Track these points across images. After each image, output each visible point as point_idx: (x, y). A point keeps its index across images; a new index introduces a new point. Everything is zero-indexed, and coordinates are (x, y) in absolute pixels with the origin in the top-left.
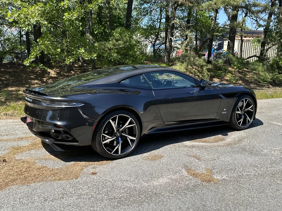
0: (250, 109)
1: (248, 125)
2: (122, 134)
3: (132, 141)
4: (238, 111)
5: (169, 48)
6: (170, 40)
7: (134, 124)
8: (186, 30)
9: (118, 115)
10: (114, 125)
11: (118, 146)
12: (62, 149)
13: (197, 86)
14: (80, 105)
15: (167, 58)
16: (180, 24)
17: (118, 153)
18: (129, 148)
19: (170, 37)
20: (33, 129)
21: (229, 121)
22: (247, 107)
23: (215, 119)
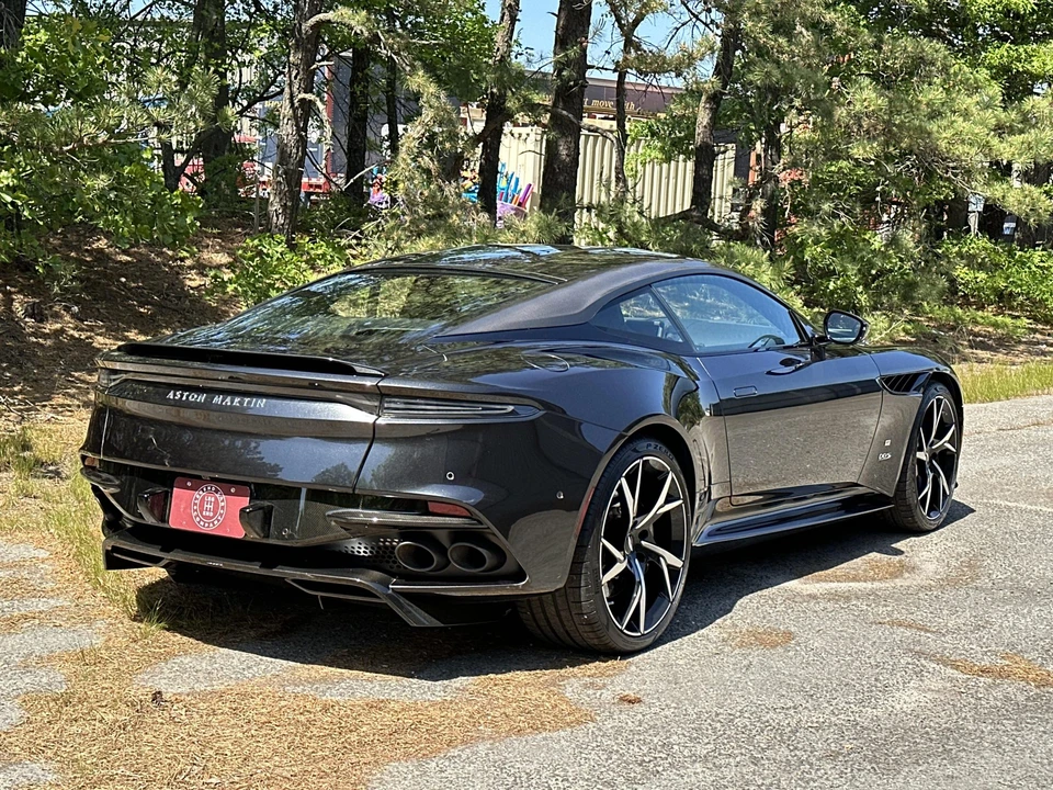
0: (949, 442)
1: (943, 513)
2: (643, 542)
3: (674, 571)
4: (921, 449)
5: (294, 151)
6: (300, 111)
7: (679, 499)
8: (408, 68)
9: (642, 457)
10: (632, 504)
11: (640, 597)
12: (433, 619)
13: (802, 340)
14: (531, 413)
15: (285, 207)
16: (366, 34)
17: (639, 627)
18: (664, 605)
19: (300, 96)
20: (271, 541)
21: (895, 494)
22: (940, 436)
23: (856, 485)
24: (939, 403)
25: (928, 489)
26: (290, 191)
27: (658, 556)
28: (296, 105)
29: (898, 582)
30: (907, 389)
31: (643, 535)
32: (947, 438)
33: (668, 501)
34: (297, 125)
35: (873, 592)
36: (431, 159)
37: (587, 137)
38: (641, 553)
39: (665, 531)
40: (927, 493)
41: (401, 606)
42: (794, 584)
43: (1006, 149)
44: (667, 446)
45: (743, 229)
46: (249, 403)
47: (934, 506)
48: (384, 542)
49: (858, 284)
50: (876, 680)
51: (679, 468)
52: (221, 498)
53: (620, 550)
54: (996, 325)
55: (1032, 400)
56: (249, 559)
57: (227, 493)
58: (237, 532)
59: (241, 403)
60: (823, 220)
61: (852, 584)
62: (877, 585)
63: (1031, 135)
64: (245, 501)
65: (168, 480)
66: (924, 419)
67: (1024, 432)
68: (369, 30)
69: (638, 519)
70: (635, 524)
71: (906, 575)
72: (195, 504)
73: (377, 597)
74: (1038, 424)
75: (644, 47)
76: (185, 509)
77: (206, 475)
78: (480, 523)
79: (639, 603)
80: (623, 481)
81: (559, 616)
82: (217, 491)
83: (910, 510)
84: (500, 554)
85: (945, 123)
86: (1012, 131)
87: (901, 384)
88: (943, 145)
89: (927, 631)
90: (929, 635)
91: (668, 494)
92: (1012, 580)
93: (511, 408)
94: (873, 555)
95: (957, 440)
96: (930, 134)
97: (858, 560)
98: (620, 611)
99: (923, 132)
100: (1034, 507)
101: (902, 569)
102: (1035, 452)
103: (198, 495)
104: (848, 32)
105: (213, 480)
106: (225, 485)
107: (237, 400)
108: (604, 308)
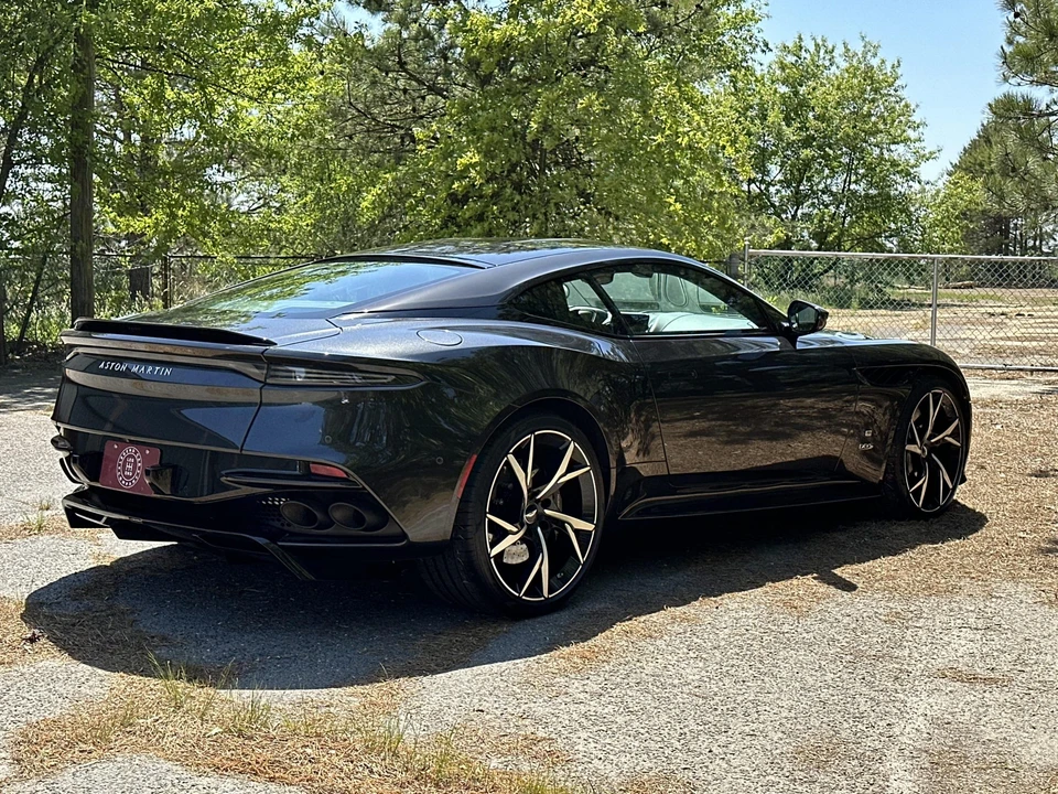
0: (950, 436)
1: (943, 504)
2: (547, 512)
4: (913, 442)
7: (587, 466)
11: (542, 563)
14: (411, 383)
17: (541, 592)
21: (884, 482)
24: (936, 397)
25: (924, 482)
27: (562, 523)
30: (893, 382)
31: (546, 504)
32: (949, 430)
38: (544, 521)
40: (921, 486)
46: (159, 371)
47: (931, 499)
48: (273, 501)
52: (139, 460)
57: (143, 456)
58: (149, 492)
59: (152, 371)
64: (156, 461)
69: (534, 491)
72: (119, 465)
73: (268, 551)
76: (110, 469)
77: (127, 438)
78: (356, 484)
79: (539, 571)
80: (511, 457)
82: (135, 454)
84: (386, 518)
87: (884, 376)
91: (571, 463)
93: (390, 378)
95: (964, 433)
103: (122, 456)
105: (132, 442)
106: (142, 448)
107: (150, 368)
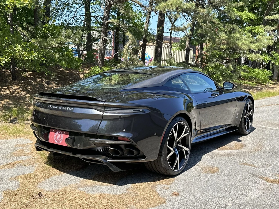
1: (250, 130)
2: (178, 145)
4: (245, 115)
5: (103, 49)
6: (104, 41)
7: (188, 132)
8: (126, 31)
9: (178, 122)
10: (175, 135)
11: (178, 160)
12: (120, 169)
13: (217, 89)
14: (147, 111)
15: (101, 61)
16: (117, 24)
17: (177, 168)
18: (184, 161)
19: (104, 38)
20: (75, 147)
21: (239, 126)
22: (249, 112)
23: (230, 124)
24: (249, 103)
25: (247, 125)
26: (102, 58)
27: (182, 148)
28: (103, 40)
29: (243, 150)
30: (242, 101)
31: (178, 143)
33: (185, 133)
34: (103, 44)
35: (237, 153)
36: (131, 50)
37: (164, 47)
38: (178, 148)
39: (184, 142)
41: (110, 166)
42: (216, 151)
43: (254, 47)
44: (185, 118)
45: (196, 65)
46: (69, 109)
47: (248, 128)
49: (220, 76)
50: (245, 185)
51: (188, 124)
52: (62, 135)
53: (172, 148)
54: (249, 84)
55: (260, 100)
56: (70, 152)
57: (63, 134)
58: (66, 145)
59: (66, 109)
60: (214, 63)
61: (231, 151)
62: (237, 151)
63: (258, 44)
64: (67, 136)
65: (49, 130)
66: (246, 108)
67: (261, 108)
68: (118, 23)
69: (177, 139)
70: (176, 140)
71: (244, 148)
72: (55, 136)
73: (103, 163)
74: (264, 106)
75: (176, 26)
76: (53, 137)
77: (58, 129)
78: (133, 143)
79: (177, 162)
80: (173, 129)
81: (155, 166)
82: (60, 133)
83: (242, 130)
84: (138, 151)
85: (240, 41)
86: (254, 43)
87: (241, 99)
88: (240, 45)
89: (254, 167)
90: (255, 168)
91: (185, 132)
92: (271, 149)
93: (141, 110)
94: (234, 142)
95: (252, 113)
96: (237, 43)
97: (231, 143)
98: (172, 165)
99: (235, 43)
100: (269, 127)
101: (243, 146)
102: (265, 113)
103: (56, 134)
104: (218, 23)
106: (63, 132)
107: (65, 108)
108: (168, 81)
